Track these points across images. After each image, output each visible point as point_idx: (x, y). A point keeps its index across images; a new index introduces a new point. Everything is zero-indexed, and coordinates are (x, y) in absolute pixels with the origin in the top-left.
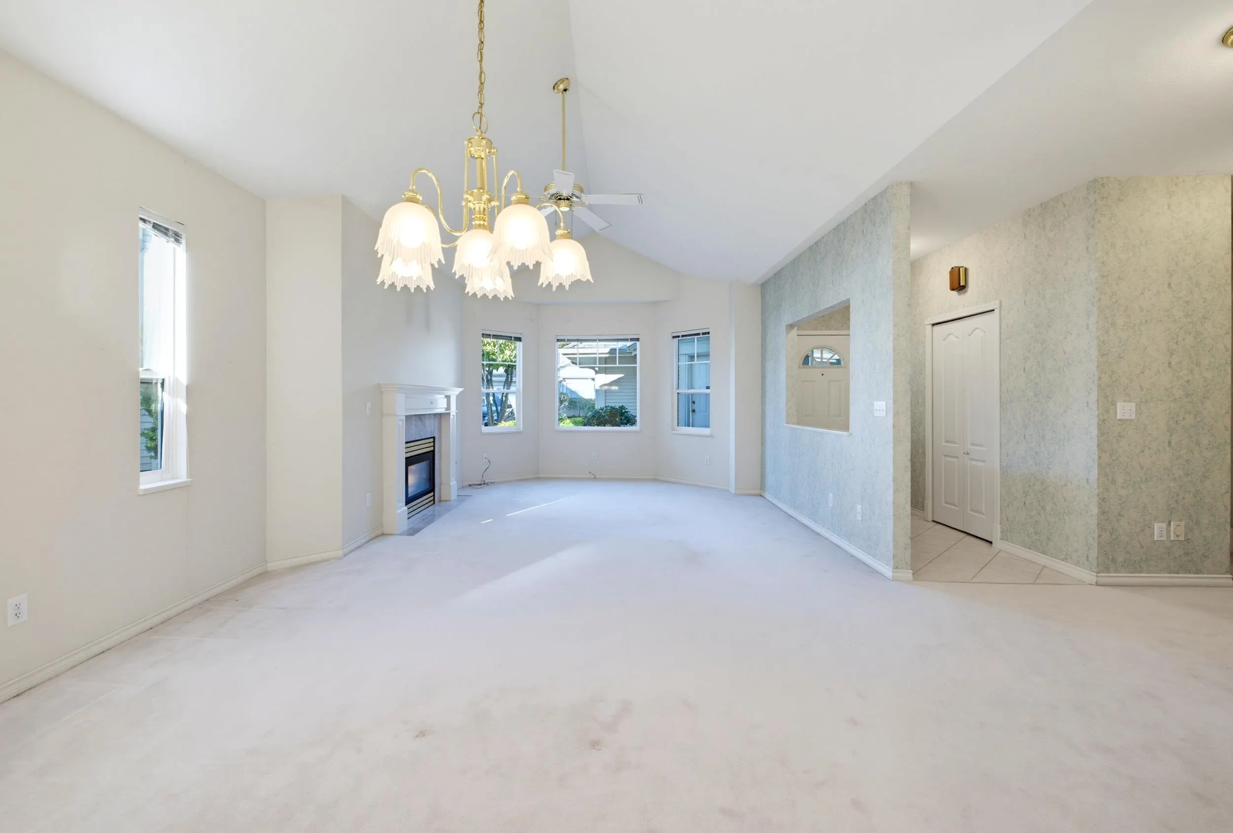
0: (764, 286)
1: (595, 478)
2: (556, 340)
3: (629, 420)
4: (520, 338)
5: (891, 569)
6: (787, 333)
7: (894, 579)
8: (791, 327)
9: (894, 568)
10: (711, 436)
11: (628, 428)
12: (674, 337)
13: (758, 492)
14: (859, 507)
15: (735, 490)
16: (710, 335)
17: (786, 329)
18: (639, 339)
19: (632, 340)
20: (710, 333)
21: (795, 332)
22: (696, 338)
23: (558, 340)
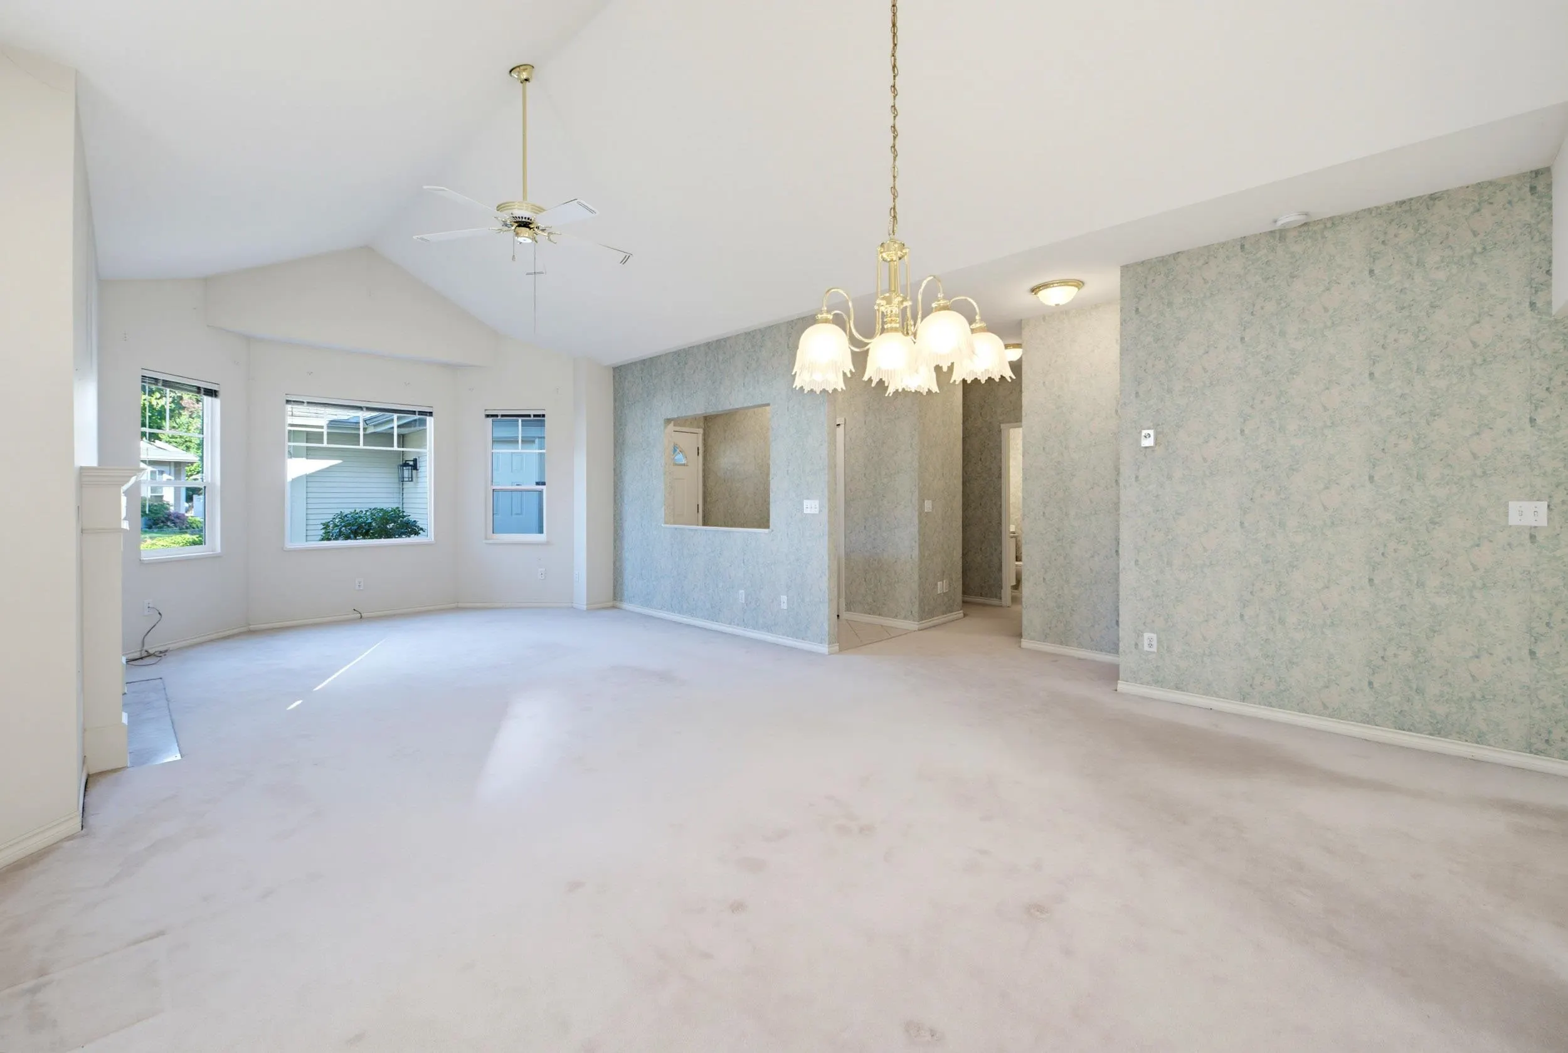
0: (620, 372)
1: (361, 617)
2: (285, 402)
3: (410, 528)
4: (215, 391)
5: (827, 646)
6: (665, 427)
7: (830, 654)
8: (668, 421)
9: (829, 645)
10: (547, 544)
11: (413, 539)
12: (488, 416)
13: (611, 604)
14: (784, 598)
15: (587, 605)
16: (546, 418)
17: (665, 423)
18: (431, 413)
19: (421, 413)
20: (546, 416)
21: (671, 427)
22: (520, 421)
23: (288, 402)
